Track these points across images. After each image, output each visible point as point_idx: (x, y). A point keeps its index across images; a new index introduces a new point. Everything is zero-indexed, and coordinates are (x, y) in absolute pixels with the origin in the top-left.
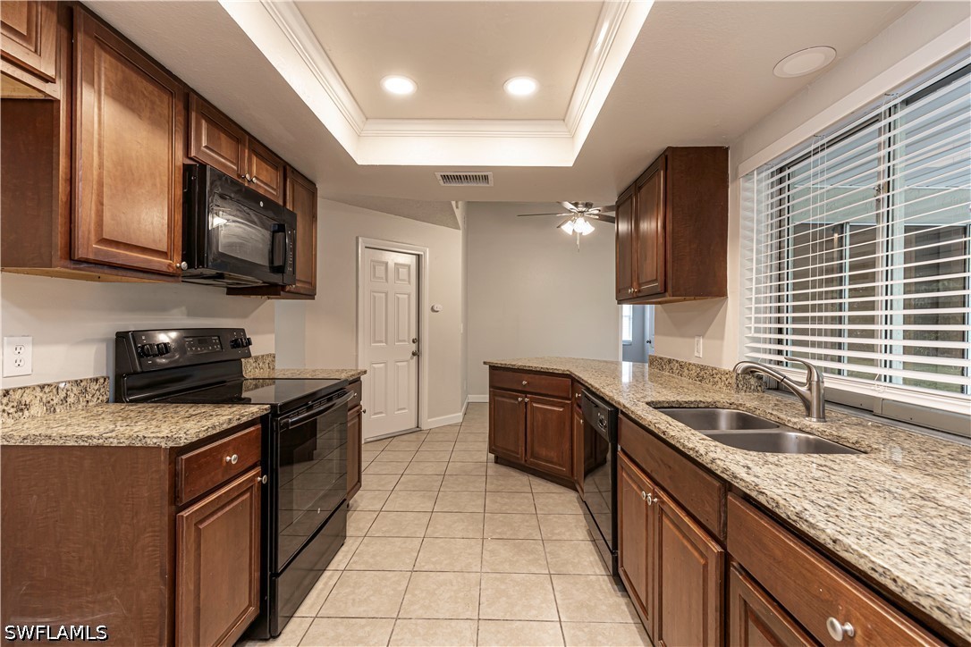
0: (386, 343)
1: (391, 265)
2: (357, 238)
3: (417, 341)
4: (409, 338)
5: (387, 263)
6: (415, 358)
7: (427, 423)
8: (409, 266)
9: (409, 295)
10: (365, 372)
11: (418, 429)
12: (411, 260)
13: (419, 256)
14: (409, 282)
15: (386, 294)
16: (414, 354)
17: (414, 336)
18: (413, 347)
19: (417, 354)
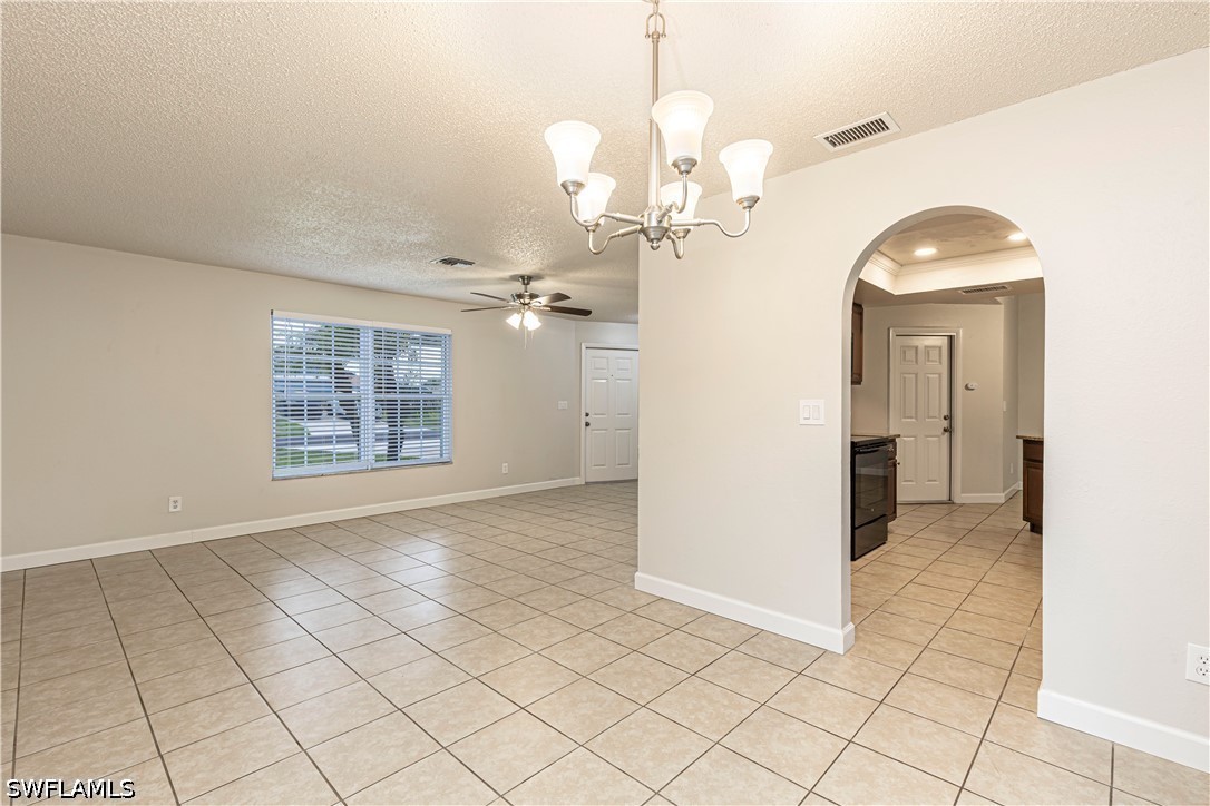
0: (916, 418)
1: (921, 347)
2: (889, 330)
3: (949, 418)
4: (940, 414)
5: (916, 348)
6: (947, 434)
7: (959, 498)
8: (940, 348)
9: (940, 375)
10: (899, 436)
11: (950, 502)
12: (943, 342)
13: (951, 338)
14: (940, 362)
15: (916, 375)
16: (945, 430)
17: (945, 413)
18: (945, 424)
19: (949, 430)
